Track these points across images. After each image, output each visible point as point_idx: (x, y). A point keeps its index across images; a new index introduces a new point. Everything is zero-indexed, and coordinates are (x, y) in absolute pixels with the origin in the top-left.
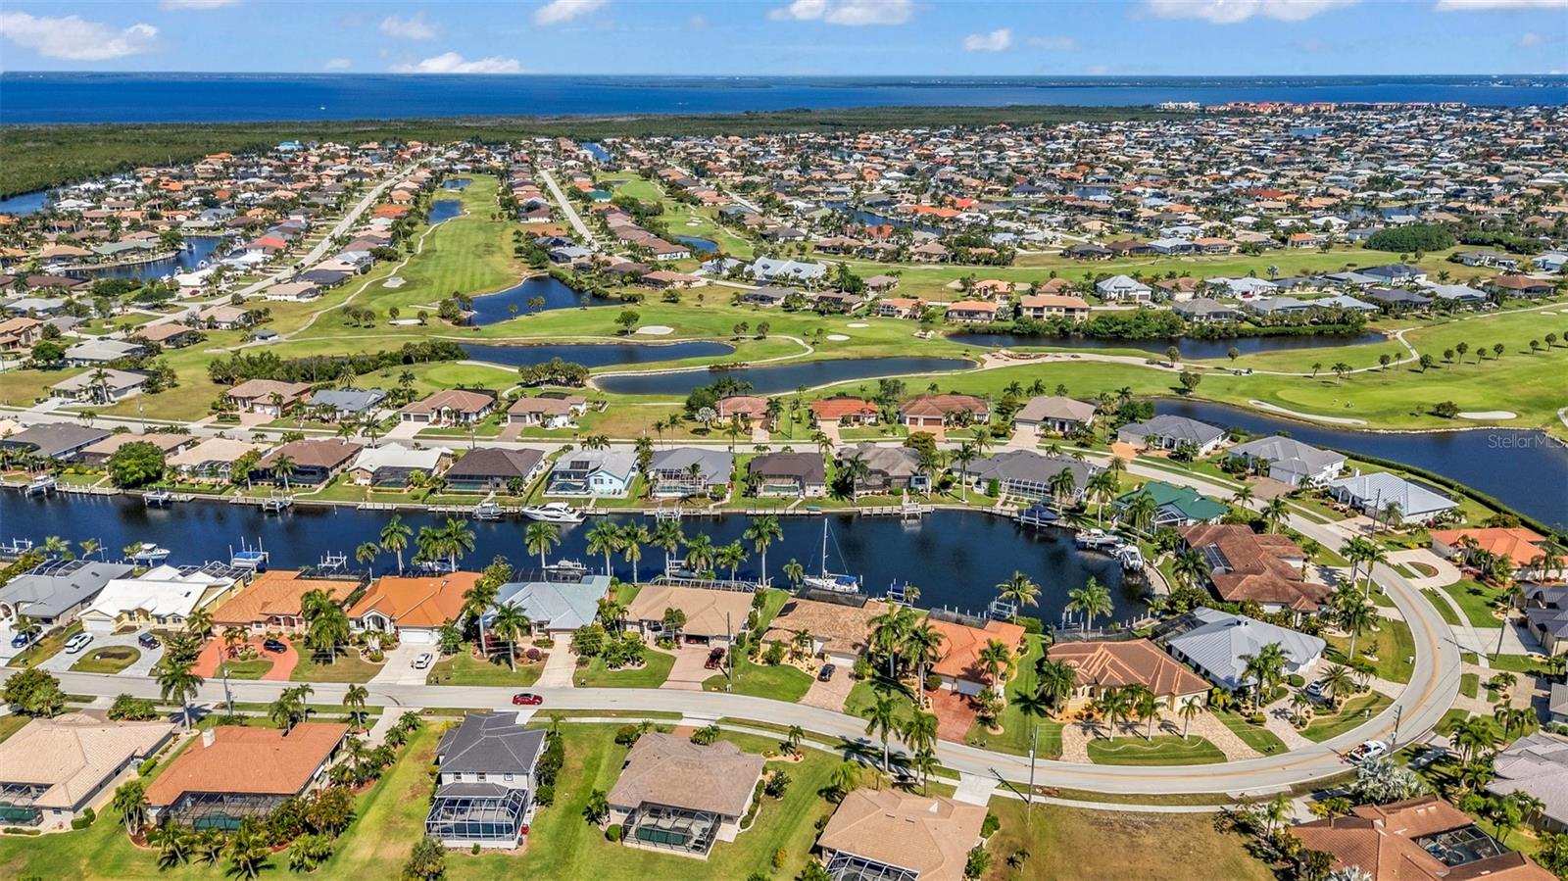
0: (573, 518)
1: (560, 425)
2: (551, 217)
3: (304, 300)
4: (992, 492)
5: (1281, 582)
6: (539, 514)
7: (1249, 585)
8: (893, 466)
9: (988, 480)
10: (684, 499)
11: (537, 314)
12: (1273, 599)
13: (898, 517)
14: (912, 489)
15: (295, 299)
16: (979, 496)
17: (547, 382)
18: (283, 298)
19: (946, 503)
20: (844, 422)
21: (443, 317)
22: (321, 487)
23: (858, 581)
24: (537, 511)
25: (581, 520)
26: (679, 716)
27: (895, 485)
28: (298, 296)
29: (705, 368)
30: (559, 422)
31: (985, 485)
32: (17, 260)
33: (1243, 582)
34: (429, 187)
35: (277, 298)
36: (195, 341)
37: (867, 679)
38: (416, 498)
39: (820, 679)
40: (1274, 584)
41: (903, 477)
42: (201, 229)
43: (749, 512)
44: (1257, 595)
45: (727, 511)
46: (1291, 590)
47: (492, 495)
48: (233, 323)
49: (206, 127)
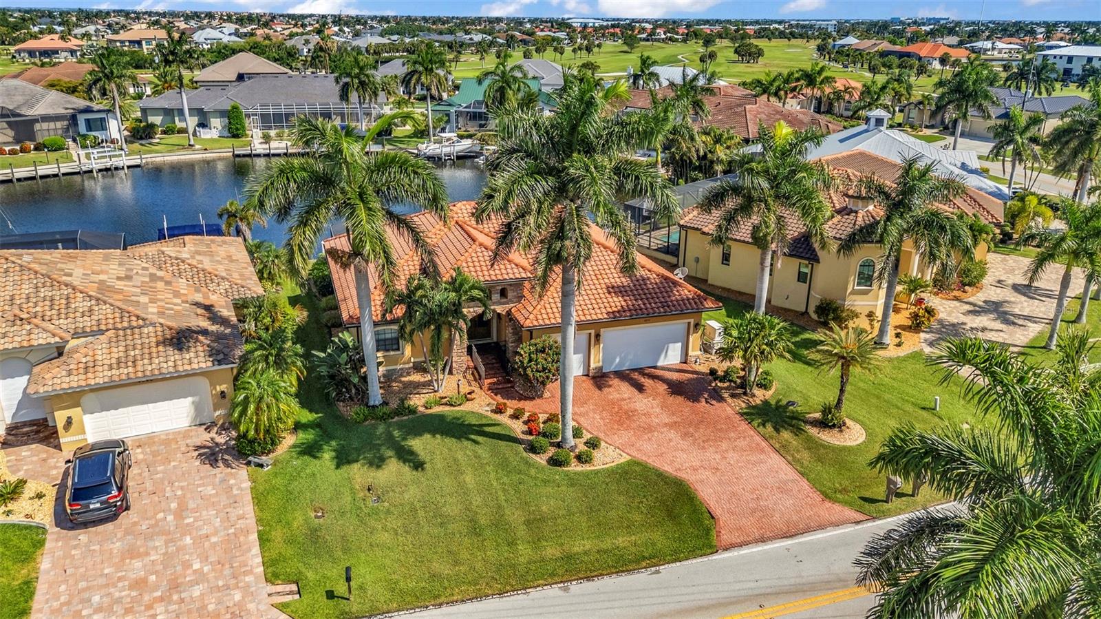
4: (235, 131)
8: (30, 103)
9: (222, 113)
14: (84, 137)
16: (212, 140)
19: (160, 154)
27: (45, 131)
31: (217, 123)
37: (289, 440)
39: (65, 520)
41: (56, 118)
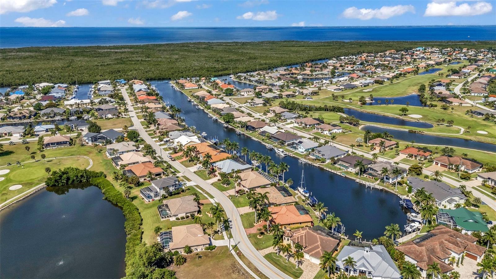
0: (282, 155)
1: (325, 134)
2: (459, 76)
3: (335, 91)
5: (425, 253)
6: (277, 151)
7: (410, 248)
10: (315, 159)
11: (390, 105)
12: (414, 257)
13: (364, 185)
14: (383, 180)
15: (333, 90)
17: (347, 123)
18: (331, 90)
19: (389, 189)
20: (411, 156)
21: (360, 101)
22: (251, 132)
23: (310, 193)
24: (276, 150)
25: (284, 156)
26: (212, 197)
27: (378, 177)
28: (334, 90)
29: (407, 130)
30: (326, 133)
32: (296, 74)
33: (410, 246)
34: (438, 64)
35: (329, 90)
36: (293, 97)
38: (263, 140)
40: (421, 253)
42: (349, 70)
43: (325, 169)
44: (409, 253)
45: (321, 166)
46: (426, 258)
47: (276, 144)
48: (307, 94)
49: (408, 42)
